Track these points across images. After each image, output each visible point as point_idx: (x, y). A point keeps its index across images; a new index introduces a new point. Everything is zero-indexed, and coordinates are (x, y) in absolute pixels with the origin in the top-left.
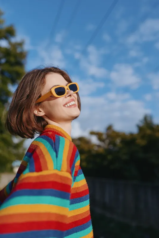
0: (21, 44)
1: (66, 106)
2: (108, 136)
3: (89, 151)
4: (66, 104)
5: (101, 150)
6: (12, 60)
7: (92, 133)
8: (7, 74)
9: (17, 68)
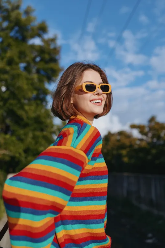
0: (53, 40)
1: (92, 102)
2: (151, 129)
3: (131, 146)
4: (93, 100)
5: (144, 144)
6: (47, 57)
7: (133, 127)
8: (42, 72)
9: (52, 65)
